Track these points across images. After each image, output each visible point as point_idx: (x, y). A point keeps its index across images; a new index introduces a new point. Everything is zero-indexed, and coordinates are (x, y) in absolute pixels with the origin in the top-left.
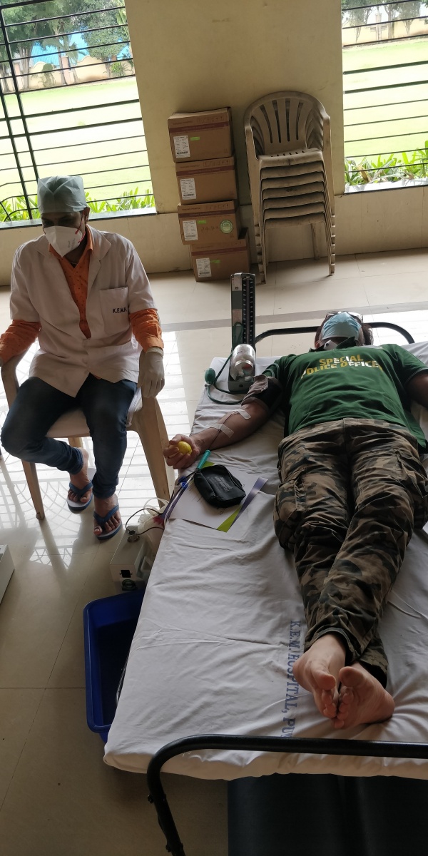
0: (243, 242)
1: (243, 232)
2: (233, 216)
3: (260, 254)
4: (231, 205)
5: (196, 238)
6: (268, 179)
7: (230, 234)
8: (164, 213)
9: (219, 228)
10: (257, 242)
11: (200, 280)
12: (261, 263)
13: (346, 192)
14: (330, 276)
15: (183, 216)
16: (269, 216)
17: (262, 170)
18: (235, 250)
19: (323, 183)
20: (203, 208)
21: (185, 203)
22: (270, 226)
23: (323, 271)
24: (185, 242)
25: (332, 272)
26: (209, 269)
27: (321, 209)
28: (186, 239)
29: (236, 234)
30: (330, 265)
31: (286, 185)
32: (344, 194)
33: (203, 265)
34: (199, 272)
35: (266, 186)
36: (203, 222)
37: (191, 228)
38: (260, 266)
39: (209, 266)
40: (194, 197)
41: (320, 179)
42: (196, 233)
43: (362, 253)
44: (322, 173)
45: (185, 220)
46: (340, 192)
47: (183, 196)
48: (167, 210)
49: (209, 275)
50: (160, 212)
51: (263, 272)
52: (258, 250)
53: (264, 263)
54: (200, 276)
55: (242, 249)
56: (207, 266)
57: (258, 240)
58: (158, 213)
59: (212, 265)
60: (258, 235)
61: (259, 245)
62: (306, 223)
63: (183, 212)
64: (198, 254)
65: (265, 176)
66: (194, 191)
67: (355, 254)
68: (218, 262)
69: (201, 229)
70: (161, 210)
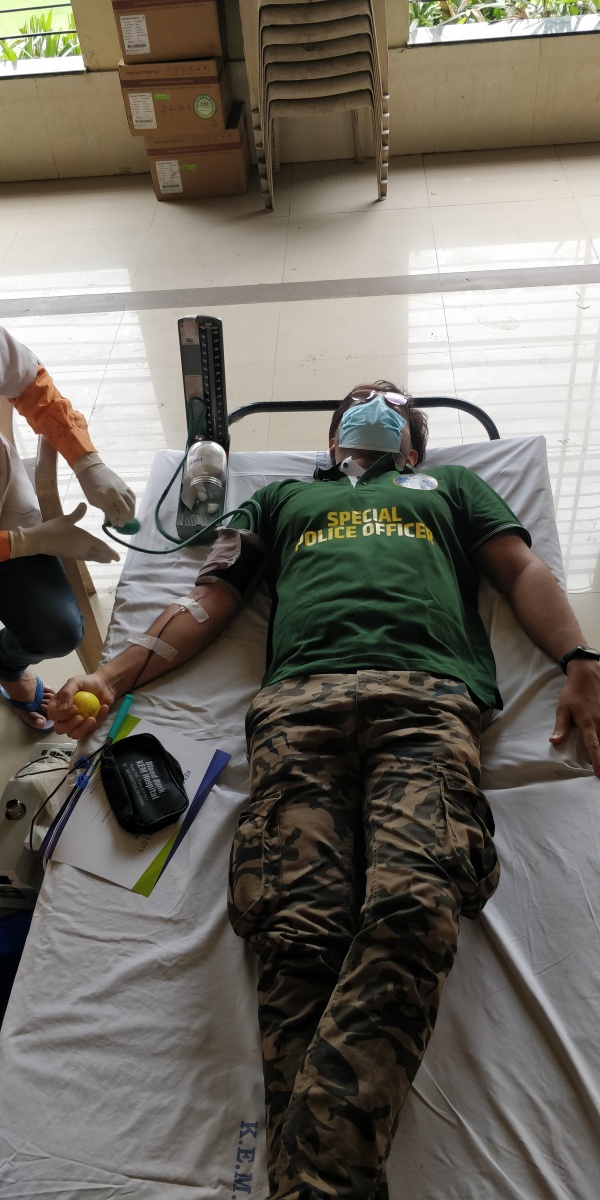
0: (235, 135)
2: (215, 88)
3: (263, 160)
4: (210, 68)
5: (153, 125)
6: (274, 28)
7: (212, 120)
8: (99, 71)
9: (191, 107)
10: (257, 141)
11: (165, 198)
12: (265, 176)
13: (410, 43)
14: (378, 201)
15: (129, 85)
16: (275, 95)
17: (262, 8)
18: (222, 147)
19: (369, 37)
20: (163, 71)
21: (132, 61)
22: (276, 114)
24: (135, 132)
25: (383, 194)
26: (178, 180)
27: (365, 85)
28: (138, 127)
29: (221, 120)
30: (379, 182)
31: (304, 40)
32: (406, 46)
33: (168, 172)
34: (161, 184)
35: (270, 40)
36: (164, 96)
37: (144, 106)
38: (263, 182)
39: (179, 175)
40: (146, 50)
41: (364, 29)
42: (152, 116)
43: (435, 153)
44: (367, 18)
46: (400, 43)
47: (127, 48)
48: (103, 64)
49: (180, 189)
50: (90, 68)
51: (268, 191)
52: (259, 155)
53: (270, 175)
54: (164, 191)
55: (231, 146)
56: (174, 174)
57: (259, 136)
58: (89, 71)
59: (183, 173)
60: (259, 128)
61: (261, 145)
62: (339, 111)
63: (128, 78)
64: (159, 152)
65: (268, 20)
66: (145, 40)
67: (424, 154)
68: (192, 167)
69: (160, 108)
70: (93, 65)
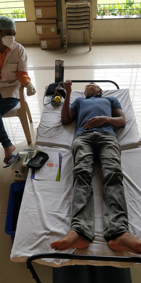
0: (59, 36)
1: (59, 31)
2: (55, 25)
4: (55, 21)
5: (41, 33)
7: (54, 32)
17: (67, 8)
18: (56, 38)
19: (89, 15)
20: (44, 21)
22: (69, 31)
23: (87, 49)
25: (90, 50)
27: (88, 26)
28: (38, 33)
29: (56, 32)
30: (90, 47)
31: (75, 15)
32: (96, 19)
34: (42, 46)
36: (44, 27)
37: (40, 29)
38: (65, 46)
39: (46, 44)
40: (41, 17)
42: (41, 31)
43: (101, 43)
44: (89, 11)
45: (37, 25)
47: (37, 16)
48: (31, 20)
49: (46, 47)
51: (66, 48)
52: (64, 40)
54: (43, 48)
55: (58, 38)
56: (45, 44)
57: (64, 36)
60: (65, 34)
61: (65, 38)
62: (82, 31)
64: (42, 39)
65: (68, 11)
66: (41, 14)
68: (49, 42)
69: (43, 29)
70: (28, 20)
